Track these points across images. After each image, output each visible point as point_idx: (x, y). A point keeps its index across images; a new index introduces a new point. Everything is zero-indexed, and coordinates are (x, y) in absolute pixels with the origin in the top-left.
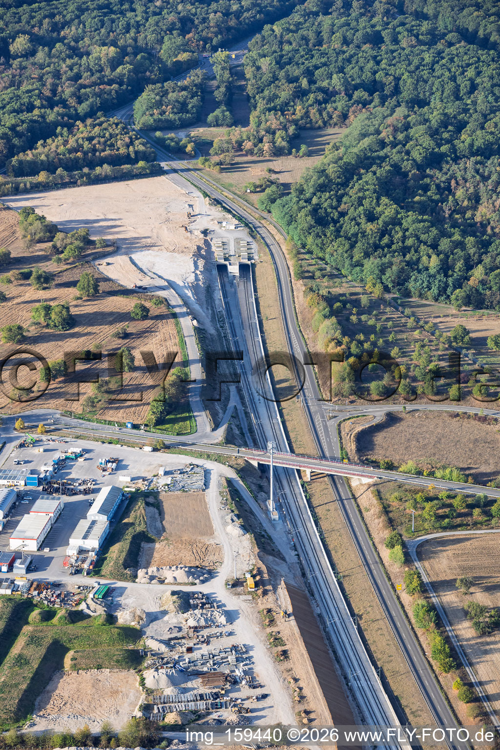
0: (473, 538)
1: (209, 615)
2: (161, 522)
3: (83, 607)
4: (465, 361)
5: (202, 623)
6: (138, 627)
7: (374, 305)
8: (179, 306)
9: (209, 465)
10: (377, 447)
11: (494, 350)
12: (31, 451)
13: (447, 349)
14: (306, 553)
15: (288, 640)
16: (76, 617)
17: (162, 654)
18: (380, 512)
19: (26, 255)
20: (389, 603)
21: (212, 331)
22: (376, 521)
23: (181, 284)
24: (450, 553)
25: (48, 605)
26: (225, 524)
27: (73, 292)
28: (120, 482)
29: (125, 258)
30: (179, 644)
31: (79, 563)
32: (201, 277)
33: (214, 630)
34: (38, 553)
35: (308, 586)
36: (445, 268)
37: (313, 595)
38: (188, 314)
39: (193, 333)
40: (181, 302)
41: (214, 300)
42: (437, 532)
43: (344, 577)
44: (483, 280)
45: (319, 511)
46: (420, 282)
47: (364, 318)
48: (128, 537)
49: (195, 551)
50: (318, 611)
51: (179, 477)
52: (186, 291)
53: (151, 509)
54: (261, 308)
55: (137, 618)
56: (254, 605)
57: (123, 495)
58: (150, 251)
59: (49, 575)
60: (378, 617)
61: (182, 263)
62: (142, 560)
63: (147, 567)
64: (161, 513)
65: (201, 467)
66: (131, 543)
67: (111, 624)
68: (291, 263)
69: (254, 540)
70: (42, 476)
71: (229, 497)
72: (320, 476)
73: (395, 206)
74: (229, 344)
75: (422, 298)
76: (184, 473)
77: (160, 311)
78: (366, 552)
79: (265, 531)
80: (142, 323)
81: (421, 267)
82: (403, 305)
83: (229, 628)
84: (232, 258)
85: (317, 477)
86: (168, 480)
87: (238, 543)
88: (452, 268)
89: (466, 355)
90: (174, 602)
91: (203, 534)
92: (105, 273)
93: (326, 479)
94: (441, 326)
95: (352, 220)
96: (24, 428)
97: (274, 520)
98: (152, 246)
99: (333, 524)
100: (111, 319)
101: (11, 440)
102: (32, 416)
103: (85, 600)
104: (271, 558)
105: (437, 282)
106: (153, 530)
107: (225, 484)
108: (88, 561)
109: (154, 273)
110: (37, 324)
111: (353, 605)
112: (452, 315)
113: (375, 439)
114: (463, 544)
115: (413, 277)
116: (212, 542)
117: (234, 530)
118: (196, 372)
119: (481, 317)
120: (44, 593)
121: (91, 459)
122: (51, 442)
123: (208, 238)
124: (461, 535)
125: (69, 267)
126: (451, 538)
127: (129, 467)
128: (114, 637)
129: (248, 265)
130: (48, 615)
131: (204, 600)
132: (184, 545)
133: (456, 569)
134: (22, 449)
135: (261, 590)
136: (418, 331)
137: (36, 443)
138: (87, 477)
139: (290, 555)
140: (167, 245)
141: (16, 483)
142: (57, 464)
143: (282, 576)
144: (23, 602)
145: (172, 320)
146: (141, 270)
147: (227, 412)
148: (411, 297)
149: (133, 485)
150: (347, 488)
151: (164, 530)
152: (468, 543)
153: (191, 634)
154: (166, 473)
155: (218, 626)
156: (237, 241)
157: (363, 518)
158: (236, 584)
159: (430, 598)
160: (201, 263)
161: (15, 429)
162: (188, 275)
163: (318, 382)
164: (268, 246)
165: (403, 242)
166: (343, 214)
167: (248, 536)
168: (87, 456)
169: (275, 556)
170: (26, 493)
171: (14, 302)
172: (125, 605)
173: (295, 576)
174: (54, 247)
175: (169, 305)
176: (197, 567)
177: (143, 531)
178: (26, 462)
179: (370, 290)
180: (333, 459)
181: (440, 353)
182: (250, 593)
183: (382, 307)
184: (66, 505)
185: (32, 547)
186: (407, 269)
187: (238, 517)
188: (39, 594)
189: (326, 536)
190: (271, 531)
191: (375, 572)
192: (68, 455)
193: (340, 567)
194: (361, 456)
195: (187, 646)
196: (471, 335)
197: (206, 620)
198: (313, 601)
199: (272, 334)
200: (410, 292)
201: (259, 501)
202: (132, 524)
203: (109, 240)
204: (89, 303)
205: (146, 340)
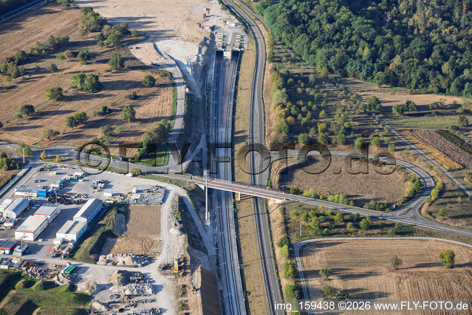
0: (342, 243)
1: (141, 288)
2: (125, 224)
3: (55, 279)
4: (373, 122)
5: (135, 292)
6: (90, 294)
7: (318, 81)
8: (179, 78)
9: (169, 187)
10: (295, 179)
11: (397, 115)
12: (48, 174)
13: (362, 113)
14: (224, 249)
15: (192, 306)
16: (48, 285)
17: (102, 312)
18: (282, 223)
19: (81, 40)
20: (271, 284)
21: (199, 96)
22: (278, 229)
23: (185, 63)
24: (323, 252)
25: (31, 277)
26: (170, 227)
27: (107, 66)
28: (105, 196)
29: (151, 45)
30: (115, 306)
31: (60, 249)
32: (201, 59)
33: (142, 298)
34: (34, 243)
35: (219, 271)
36: (374, 57)
37: (220, 278)
38: (184, 84)
39: (184, 97)
40: (181, 76)
41: (207, 75)
42: (318, 238)
43: (245, 266)
44: (399, 66)
45: (241, 221)
46: (354, 66)
47: (307, 90)
48: (99, 233)
49: (143, 245)
50: (221, 288)
51: (146, 194)
52: (188, 68)
53: (121, 215)
54: (239, 82)
55: (90, 288)
56: (175, 282)
57: (104, 205)
58: (170, 40)
59: (37, 257)
60: (261, 294)
61: (190, 49)
62: (105, 249)
63: (106, 255)
64: (127, 218)
65: (163, 188)
66: (100, 238)
67: (71, 291)
68: (268, 51)
69: (187, 239)
70: (50, 191)
71: (177, 209)
72: (248, 197)
73: (349, 13)
74: (209, 106)
75: (356, 78)
76: (150, 192)
77: (164, 81)
78: (265, 250)
79: (199, 233)
80: (150, 89)
81: (357, 55)
82: (340, 82)
83: (153, 297)
84: (228, 47)
85: (245, 198)
86: (138, 196)
87: (175, 240)
88: (379, 57)
89: (374, 118)
90: (118, 278)
91: (152, 233)
92: (134, 54)
93: (251, 200)
94: (364, 98)
95: (317, 22)
96: (47, 158)
97: (207, 226)
98: (173, 37)
99: (248, 230)
100: (128, 86)
101: (35, 166)
102: (55, 150)
103: (58, 275)
104: (197, 251)
105: (366, 66)
106: (118, 229)
107: (178, 200)
108: (67, 249)
109: (168, 55)
110: (74, 87)
111: (247, 285)
112: (374, 90)
113: (295, 174)
114: (334, 246)
115: (350, 62)
116: (157, 239)
117: (175, 232)
118: (178, 124)
119: (395, 92)
120: (31, 269)
121: (88, 180)
122: (63, 168)
123: (214, 32)
124: (335, 240)
125: (109, 49)
126: (327, 242)
127: (113, 187)
128: (71, 300)
129: (238, 52)
130: (29, 284)
131: (140, 278)
132: (137, 240)
133: (324, 263)
134: (42, 172)
135: (182, 272)
136: (344, 100)
137: (52, 169)
138: (82, 193)
139: (212, 251)
140: (183, 36)
141: (31, 195)
142: (63, 183)
143: (200, 264)
144: (13, 275)
145: (172, 88)
146: (160, 53)
147: (195, 151)
148: (348, 77)
149: (113, 199)
150: (265, 206)
151: (126, 229)
152: (338, 246)
153: (125, 300)
154: (138, 192)
155: (146, 295)
156: (234, 35)
157: (270, 227)
158: (166, 267)
159: (301, 281)
160: (204, 49)
161: (40, 159)
162: (192, 57)
163: (265, 133)
164: (255, 38)
165: (350, 38)
166: (311, 18)
167: (184, 236)
168: (86, 178)
169: (200, 250)
170: (37, 202)
171: (64, 73)
172: (86, 279)
173: (211, 264)
174: (102, 35)
175: (172, 77)
176: (142, 255)
177: (111, 230)
178: (42, 181)
179: (319, 71)
180: (261, 186)
181: (356, 116)
182: (174, 274)
183: (324, 83)
184: (62, 211)
185: (30, 238)
186: (346, 57)
187: (180, 222)
188: (27, 269)
189: (241, 238)
190: (203, 234)
191: (268, 264)
192: (72, 177)
193: (245, 260)
194: (280, 185)
195: (120, 308)
196: (382, 104)
197: (138, 291)
198: (219, 282)
199: (242, 99)
200: (348, 73)
201: (200, 213)
202: (104, 225)
203: (141, 32)
204: (116, 74)
205: (149, 101)
